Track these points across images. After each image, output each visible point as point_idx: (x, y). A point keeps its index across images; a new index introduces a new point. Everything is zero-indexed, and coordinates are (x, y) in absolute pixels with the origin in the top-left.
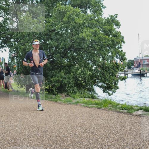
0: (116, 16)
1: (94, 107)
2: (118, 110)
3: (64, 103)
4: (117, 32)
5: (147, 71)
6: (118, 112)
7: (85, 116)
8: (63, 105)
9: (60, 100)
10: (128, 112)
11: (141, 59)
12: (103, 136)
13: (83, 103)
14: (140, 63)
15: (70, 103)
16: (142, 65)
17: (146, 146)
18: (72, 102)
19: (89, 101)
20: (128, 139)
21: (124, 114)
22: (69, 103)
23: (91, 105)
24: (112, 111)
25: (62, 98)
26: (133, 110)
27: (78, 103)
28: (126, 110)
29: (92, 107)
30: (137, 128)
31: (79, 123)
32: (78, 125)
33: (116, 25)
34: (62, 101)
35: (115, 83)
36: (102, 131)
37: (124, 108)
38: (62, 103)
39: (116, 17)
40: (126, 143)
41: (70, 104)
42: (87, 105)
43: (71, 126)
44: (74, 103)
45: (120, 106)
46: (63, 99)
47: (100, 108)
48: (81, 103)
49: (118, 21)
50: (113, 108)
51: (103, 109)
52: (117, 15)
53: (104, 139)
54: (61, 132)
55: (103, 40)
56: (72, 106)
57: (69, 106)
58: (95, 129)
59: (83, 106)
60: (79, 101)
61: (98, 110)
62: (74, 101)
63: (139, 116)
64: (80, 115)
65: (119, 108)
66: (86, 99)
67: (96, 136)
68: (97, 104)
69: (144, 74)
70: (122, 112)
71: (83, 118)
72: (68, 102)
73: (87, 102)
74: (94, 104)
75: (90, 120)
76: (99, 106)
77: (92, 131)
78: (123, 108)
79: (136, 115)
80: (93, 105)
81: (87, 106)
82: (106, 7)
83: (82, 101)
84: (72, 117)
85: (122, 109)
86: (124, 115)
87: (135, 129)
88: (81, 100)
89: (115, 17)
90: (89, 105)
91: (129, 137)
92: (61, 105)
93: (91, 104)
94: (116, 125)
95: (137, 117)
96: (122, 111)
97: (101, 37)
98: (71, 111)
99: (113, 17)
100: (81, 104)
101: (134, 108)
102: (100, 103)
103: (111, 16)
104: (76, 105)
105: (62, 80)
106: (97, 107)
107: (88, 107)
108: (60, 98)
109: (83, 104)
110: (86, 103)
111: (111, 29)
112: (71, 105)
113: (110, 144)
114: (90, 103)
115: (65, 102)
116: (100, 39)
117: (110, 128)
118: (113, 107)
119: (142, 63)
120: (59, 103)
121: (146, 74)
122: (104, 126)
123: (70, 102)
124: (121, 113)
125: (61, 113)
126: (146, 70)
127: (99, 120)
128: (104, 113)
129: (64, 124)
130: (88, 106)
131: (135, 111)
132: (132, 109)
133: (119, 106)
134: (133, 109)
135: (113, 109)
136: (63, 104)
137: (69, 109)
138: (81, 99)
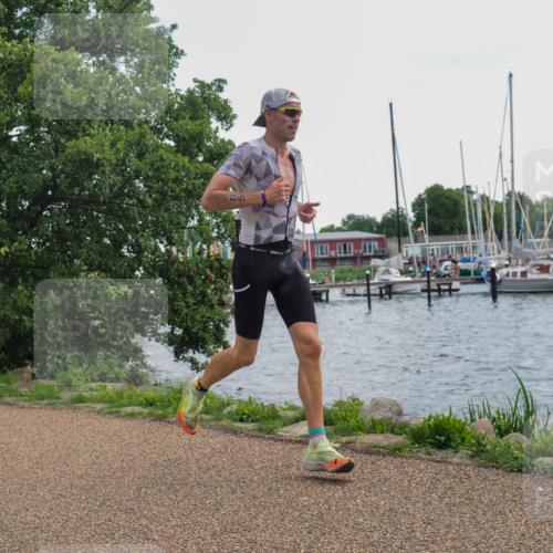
0: (220, 84)
1: (140, 414)
2: (225, 422)
3: (26, 404)
4: (223, 140)
5: (329, 284)
6: (226, 430)
7: (106, 448)
8: (24, 411)
9: (12, 393)
10: (260, 430)
11: (309, 239)
12: (169, 520)
13: (101, 401)
14: (304, 254)
15: (53, 401)
16: (314, 260)
17: (318, 548)
18: (59, 398)
19: (120, 395)
20: (258, 526)
21: (246, 435)
22: (45, 402)
23: (129, 410)
24: (204, 427)
25: (20, 387)
26: (277, 422)
27: (80, 400)
28: (252, 421)
29: (132, 416)
30: (289, 487)
31: (81, 478)
32: (76, 482)
33: (220, 119)
34: (21, 395)
35: (218, 328)
36: (167, 502)
37: (249, 417)
38: (21, 403)
39: (221, 89)
40: (250, 541)
41: (49, 404)
42: (113, 409)
43: (50, 491)
44: (65, 404)
45: (235, 407)
46: (24, 390)
47: (161, 419)
48: (93, 400)
49: (226, 101)
50: (208, 417)
51: (172, 423)
52: (224, 81)
53: (172, 531)
54: (12, 512)
55: (171, 170)
56: (56, 412)
57: (46, 414)
58: (139, 495)
59: (98, 413)
60: (85, 394)
61: (156, 424)
62: (66, 395)
63: (299, 442)
64: (86, 445)
65: (231, 416)
66: (110, 386)
67: (143, 521)
68: (150, 404)
69: (320, 294)
70: (241, 428)
71: (97, 458)
72: (42, 399)
73: (115, 397)
74: (140, 404)
75: (124, 465)
76: (160, 412)
77: (129, 504)
78: (244, 414)
79: (290, 441)
80: (137, 409)
81: (112, 413)
82: (182, 52)
83: (95, 393)
84: (57, 455)
85: (241, 420)
86: (245, 442)
87: (282, 491)
88: (91, 389)
89: (214, 88)
90: (123, 409)
91: (260, 521)
92: (15, 412)
93: (130, 405)
94: (216, 477)
95: (290, 445)
96: (240, 425)
97: (162, 159)
98: (53, 431)
99: (209, 86)
100: (91, 405)
101: (282, 413)
102: (162, 400)
103: (202, 85)
104: (75, 408)
105: (16, 317)
106: (151, 414)
107: (117, 414)
108: (15, 385)
109: (98, 407)
110: (111, 401)
111: (201, 133)
112: (54, 409)
113: (194, 547)
114: (125, 401)
115: (30, 400)
116: (158, 168)
117: (197, 491)
118: (207, 413)
119: (313, 255)
120: (8, 404)
121: (327, 292)
122: (172, 484)
123: (49, 397)
124: (235, 432)
125: (15, 439)
126: (327, 280)
127: (156, 462)
128: (174, 436)
129: (25, 482)
130: (118, 412)
131: (285, 425)
132: (274, 418)
133: (228, 409)
134: (279, 417)
135: (209, 421)
136: (23, 407)
137: (48, 426)
138: (93, 385)
